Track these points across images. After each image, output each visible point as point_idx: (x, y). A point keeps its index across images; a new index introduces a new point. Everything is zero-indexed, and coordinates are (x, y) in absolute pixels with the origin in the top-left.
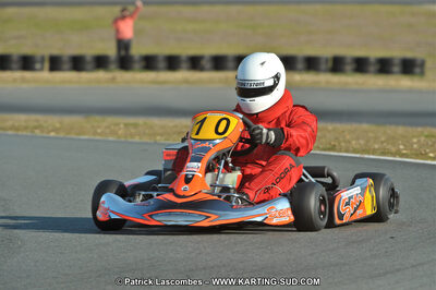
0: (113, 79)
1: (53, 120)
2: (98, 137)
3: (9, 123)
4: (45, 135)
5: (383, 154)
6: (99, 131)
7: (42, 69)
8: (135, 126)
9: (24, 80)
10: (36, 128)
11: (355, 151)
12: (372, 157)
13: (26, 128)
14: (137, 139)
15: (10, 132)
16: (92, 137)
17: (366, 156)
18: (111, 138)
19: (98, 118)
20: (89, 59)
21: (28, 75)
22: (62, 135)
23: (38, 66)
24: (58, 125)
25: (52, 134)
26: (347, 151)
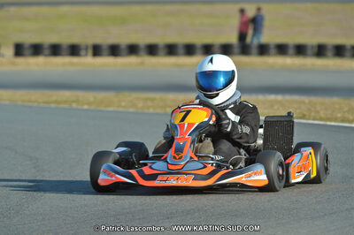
0: (142, 63)
1: (90, 96)
2: (121, 109)
3: (54, 98)
4: (79, 107)
5: (343, 121)
6: (123, 104)
7: (86, 55)
8: (153, 100)
9: (72, 64)
10: (74, 102)
11: (321, 119)
12: (333, 124)
13: (65, 102)
14: (151, 111)
15: (53, 105)
16: (116, 109)
17: (329, 123)
18: (131, 110)
19: (126, 94)
20: (123, 47)
21: (75, 60)
22: (93, 107)
23: (83, 52)
24: (92, 99)
25: (86, 107)
26: (314, 119)
